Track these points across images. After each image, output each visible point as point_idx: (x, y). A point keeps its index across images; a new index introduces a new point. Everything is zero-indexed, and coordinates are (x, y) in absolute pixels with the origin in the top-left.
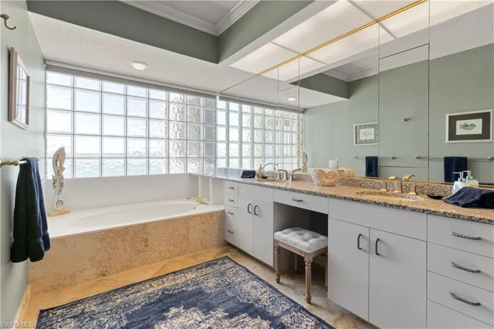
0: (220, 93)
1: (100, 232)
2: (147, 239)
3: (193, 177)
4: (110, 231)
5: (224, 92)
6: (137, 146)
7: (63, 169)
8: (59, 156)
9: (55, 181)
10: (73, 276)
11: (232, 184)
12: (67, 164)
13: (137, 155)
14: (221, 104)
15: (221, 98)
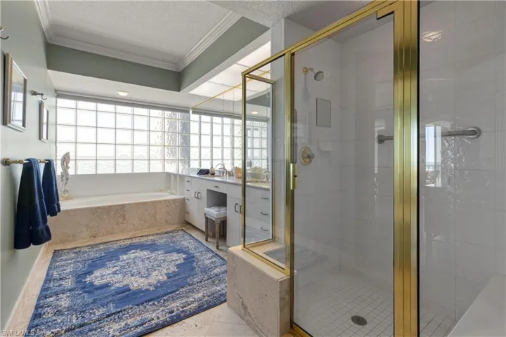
0: (193, 108)
1: (92, 208)
2: (124, 215)
3: (169, 175)
4: (99, 208)
5: (197, 107)
6: (124, 151)
7: (68, 168)
8: (66, 159)
9: (62, 176)
10: (74, 236)
11: (190, 179)
12: (71, 164)
13: (124, 157)
14: (194, 117)
15: (194, 112)
